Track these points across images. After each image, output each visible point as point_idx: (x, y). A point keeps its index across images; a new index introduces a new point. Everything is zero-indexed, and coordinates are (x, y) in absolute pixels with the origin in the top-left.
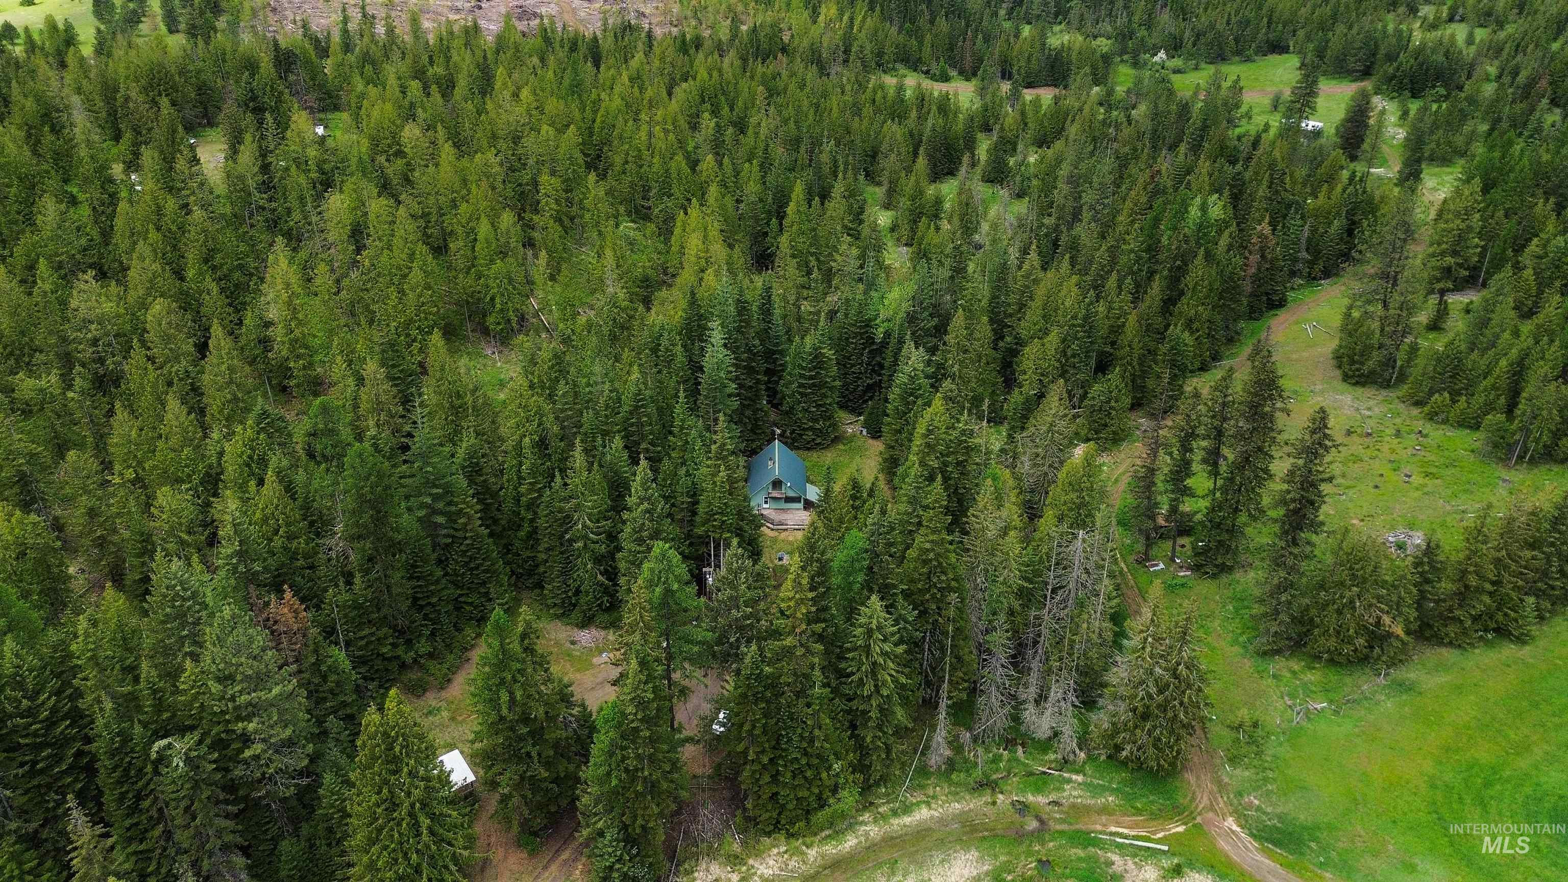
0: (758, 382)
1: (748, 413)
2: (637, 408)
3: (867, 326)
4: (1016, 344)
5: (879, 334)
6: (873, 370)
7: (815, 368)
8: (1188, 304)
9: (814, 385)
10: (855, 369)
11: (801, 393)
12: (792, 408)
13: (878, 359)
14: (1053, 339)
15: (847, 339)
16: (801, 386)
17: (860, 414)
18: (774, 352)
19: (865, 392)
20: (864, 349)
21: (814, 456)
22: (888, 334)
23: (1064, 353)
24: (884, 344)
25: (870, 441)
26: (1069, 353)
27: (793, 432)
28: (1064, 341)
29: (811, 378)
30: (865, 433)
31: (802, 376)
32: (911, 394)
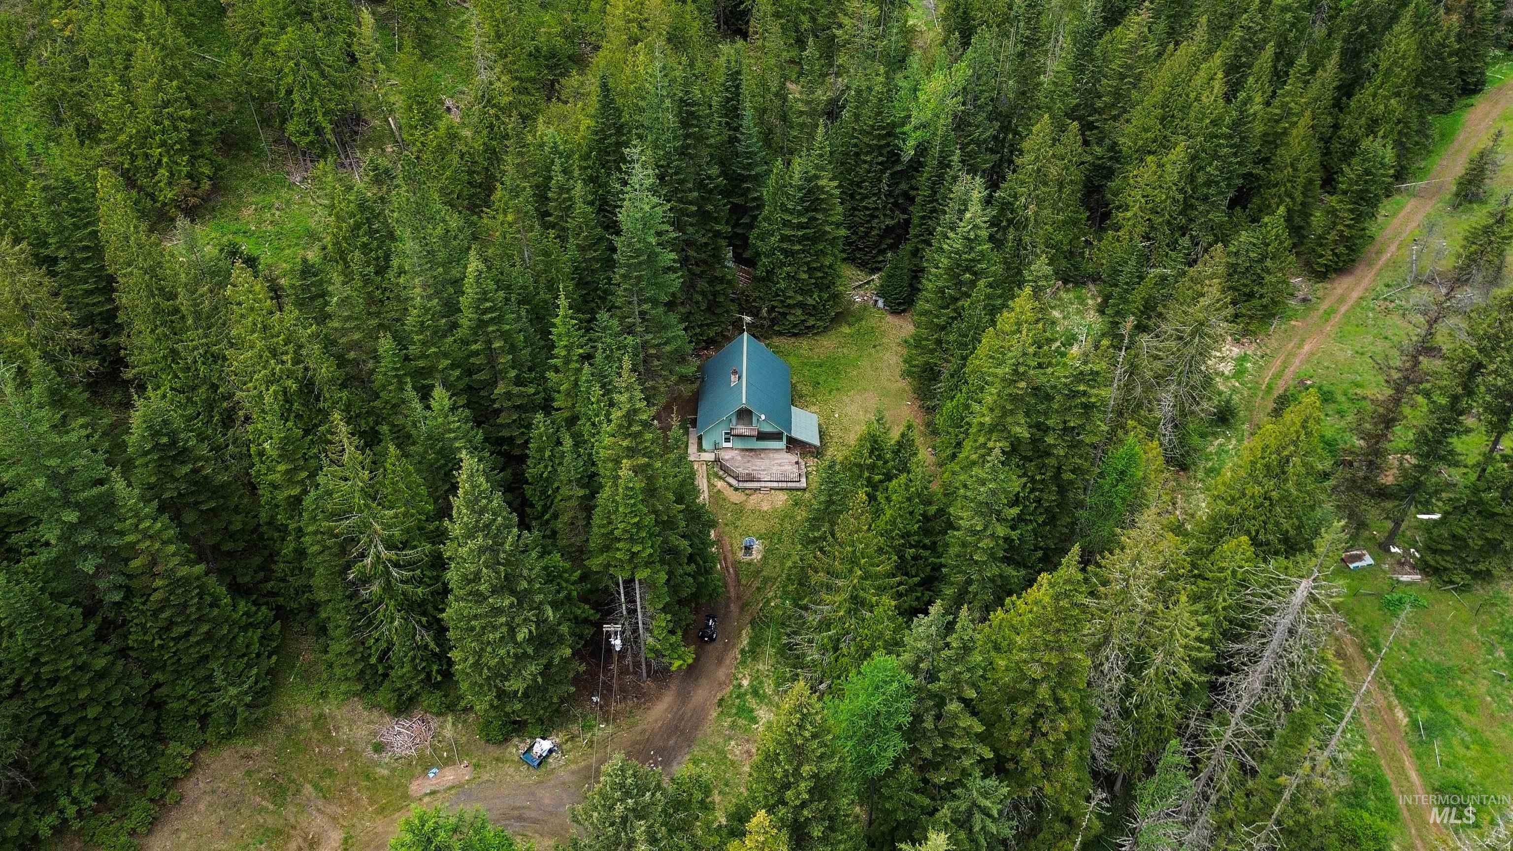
0: (717, 234)
1: (702, 285)
2: (482, 324)
3: (889, 134)
4: (1111, 158)
5: (909, 151)
6: (896, 204)
7: (807, 210)
8: (1374, 96)
9: (805, 237)
10: (870, 202)
11: (785, 252)
12: (770, 273)
13: (904, 186)
14: (1178, 154)
15: (857, 154)
16: (784, 238)
17: (873, 271)
18: (744, 179)
19: (881, 237)
20: (883, 172)
21: (804, 345)
22: (922, 149)
23: (1192, 178)
24: (916, 165)
25: (889, 318)
26: (1201, 178)
27: (772, 309)
28: (1193, 158)
29: (800, 226)
30: (880, 303)
31: (786, 224)
32: (968, 269)
